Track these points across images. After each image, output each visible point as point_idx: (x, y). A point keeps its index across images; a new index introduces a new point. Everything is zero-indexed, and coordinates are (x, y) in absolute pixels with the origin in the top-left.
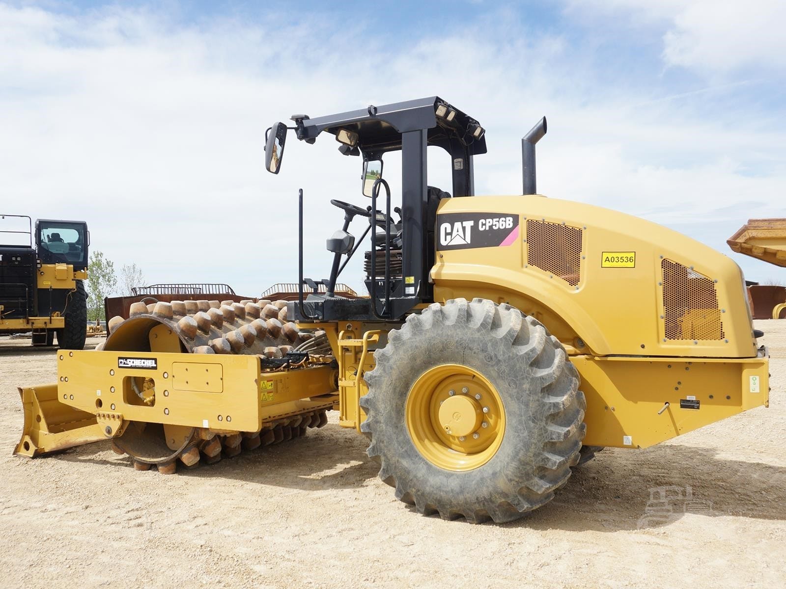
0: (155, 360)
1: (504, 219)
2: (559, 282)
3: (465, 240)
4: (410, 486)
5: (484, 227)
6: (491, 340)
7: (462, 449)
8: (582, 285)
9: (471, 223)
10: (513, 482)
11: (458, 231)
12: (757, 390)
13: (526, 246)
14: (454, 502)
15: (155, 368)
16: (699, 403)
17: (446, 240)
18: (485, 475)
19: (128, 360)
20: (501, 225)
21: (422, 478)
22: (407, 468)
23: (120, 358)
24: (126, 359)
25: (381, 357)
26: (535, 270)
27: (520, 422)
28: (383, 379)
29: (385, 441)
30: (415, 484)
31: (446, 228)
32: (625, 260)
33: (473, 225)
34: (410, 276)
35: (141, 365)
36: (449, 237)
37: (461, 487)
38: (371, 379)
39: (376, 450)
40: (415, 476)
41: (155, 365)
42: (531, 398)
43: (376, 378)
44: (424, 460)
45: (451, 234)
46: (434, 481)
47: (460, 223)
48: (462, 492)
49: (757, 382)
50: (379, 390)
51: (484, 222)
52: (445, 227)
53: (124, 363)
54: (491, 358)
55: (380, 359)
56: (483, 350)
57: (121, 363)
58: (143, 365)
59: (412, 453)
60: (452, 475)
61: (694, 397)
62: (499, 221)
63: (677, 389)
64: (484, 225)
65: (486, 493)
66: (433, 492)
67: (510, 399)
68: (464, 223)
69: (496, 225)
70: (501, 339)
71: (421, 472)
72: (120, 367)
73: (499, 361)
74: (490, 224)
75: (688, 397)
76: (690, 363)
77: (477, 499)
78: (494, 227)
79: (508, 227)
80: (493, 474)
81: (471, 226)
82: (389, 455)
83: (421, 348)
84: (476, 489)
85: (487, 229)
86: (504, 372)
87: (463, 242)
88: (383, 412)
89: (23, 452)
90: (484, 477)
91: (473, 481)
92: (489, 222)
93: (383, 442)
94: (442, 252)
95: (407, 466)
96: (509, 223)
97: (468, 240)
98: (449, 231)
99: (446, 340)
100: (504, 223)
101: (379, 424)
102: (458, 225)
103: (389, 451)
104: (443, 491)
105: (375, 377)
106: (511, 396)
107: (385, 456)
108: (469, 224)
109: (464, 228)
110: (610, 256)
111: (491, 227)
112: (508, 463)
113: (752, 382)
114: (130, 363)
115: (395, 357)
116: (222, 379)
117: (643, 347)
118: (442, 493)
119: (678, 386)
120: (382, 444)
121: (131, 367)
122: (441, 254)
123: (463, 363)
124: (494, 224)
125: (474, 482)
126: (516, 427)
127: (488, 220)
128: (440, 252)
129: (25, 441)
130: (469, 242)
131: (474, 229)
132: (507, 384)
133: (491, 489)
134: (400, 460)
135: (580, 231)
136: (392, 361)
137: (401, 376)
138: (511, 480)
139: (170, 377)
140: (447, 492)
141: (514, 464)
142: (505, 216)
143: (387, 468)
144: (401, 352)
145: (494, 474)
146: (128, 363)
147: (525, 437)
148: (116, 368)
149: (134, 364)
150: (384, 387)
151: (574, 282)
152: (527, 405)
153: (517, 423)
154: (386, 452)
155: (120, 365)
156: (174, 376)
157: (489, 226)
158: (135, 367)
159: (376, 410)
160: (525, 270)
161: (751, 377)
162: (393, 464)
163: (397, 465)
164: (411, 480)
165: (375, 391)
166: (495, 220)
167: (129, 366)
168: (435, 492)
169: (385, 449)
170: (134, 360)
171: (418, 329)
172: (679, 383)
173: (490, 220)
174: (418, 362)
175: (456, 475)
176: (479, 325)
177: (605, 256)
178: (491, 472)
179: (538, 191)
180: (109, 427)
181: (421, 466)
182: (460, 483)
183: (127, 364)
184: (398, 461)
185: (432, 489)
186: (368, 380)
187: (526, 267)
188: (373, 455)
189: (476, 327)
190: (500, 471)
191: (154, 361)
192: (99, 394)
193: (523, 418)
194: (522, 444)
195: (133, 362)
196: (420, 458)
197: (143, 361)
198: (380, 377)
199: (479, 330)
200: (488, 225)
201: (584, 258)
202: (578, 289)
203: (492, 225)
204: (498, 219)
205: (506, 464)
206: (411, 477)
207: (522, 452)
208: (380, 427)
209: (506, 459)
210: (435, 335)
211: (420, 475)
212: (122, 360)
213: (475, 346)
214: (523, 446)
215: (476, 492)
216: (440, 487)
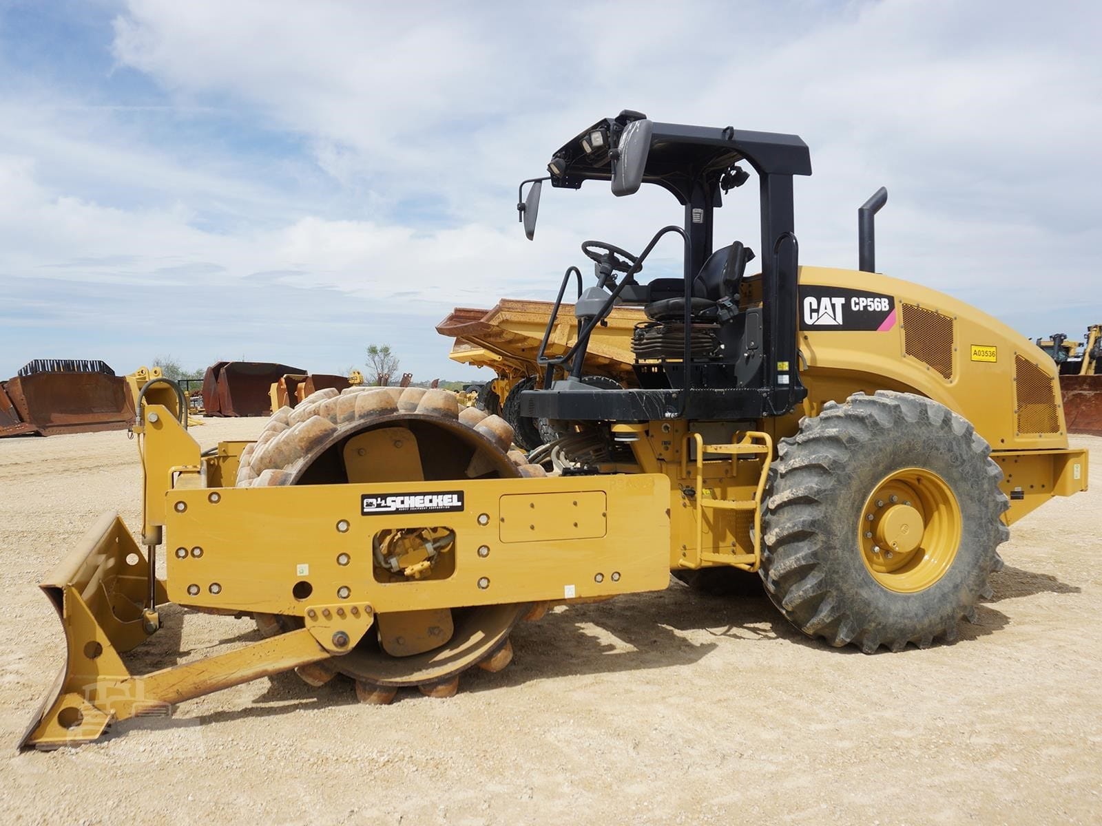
0: (461, 495)
1: (879, 300)
2: (934, 374)
3: (835, 319)
4: (869, 621)
5: (857, 306)
6: (954, 439)
7: (883, 568)
8: (956, 379)
9: (842, 300)
10: (973, 592)
11: (826, 309)
12: (1079, 478)
13: (903, 332)
14: (919, 627)
15: (460, 509)
16: (1023, 494)
17: (811, 318)
18: (946, 590)
19: (389, 499)
20: (876, 306)
21: (883, 609)
22: (867, 599)
23: (364, 497)
24: (384, 497)
25: (832, 465)
26: (911, 360)
27: (980, 526)
28: (837, 492)
29: (840, 571)
30: (876, 617)
31: (811, 303)
32: (989, 353)
33: (844, 302)
34: (783, 360)
35: (423, 505)
36: (815, 315)
37: (924, 609)
38: (818, 494)
39: (824, 585)
40: (876, 608)
41: (460, 504)
42: (990, 499)
43: (827, 493)
44: (879, 587)
45: (817, 311)
46: (896, 608)
47: (828, 299)
48: (926, 614)
49: (1079, 469)
50: (832, 508)
51: (857, 301)
52: (809, 301)
53: (379, 506)
54: (957, 458)
55: (831, 467)
56: (949, 450)
57: (370, 505)
58: (427, 504)
59: (868, 582)
60: (909, 598)
61: (1020, 488)
62: (873, 302)
63: (1008, 481)
64: (858, 304)
65: (950, 611)
66: (896, 621)
67: (970, 501)
68: (833, 299)
69: (870, 306)
70: (962, 437)
71: (882, 602)
72: (364, 514)
73: (964, 461)
74: (865, 304)
75: (1016, 488)
76: (1018, 456)
77: (941, 618)
78: (869, 308)
79: (884, 309)
80: (954, 588)
81: (842, 304)
82: (845, 587)
83: (886, 449)
84: (940, 607)
85: (862, 309)
86: (968, 473)
87: (833, 323)
88: (839, 535)
89: (54, 732)
90: (946, 592)
91: (934, 599)
92: (863, 302)
93: (838, 572)
94: (806, 333)
95: (866, 597)
96: (883, 305)
97: (840, 320)
98: (815, 306)
99: (913, 440)
100: (879, 304)
101: (833, 550)
102: (825, 301)
103: (846, 582)
104: (907, 618)
105: (825, 490)
106: (972, 499)
107: (838, 590)
108: (839, 301)
109: (833, 306)
110: (978, 349)
111: (865, 307)
112: (969, 572)
113: (1075, 468)
114: (393, 504)
115: (853, 464)
116: (604, 515)
117: (1003, 441)
118: (906, 621)
119: (1010, 479)
120: (835, 576)
121: (397, 512)
122: (806, 334)
123: (924, 465)
124: (869, 304)
125: (935, 601)
126: (975, 532)
127: (861, 299)
128: (805, 332)
129: (63, 707)
130: (841, 323)
131: (846, 307)
132: (970, 486)
133: (954, 605)
134: (858, 591)
135: (951, 322)
136: (849, 469)
137: (861, 486)
138: (971, 590)
139: (494, 521)
140: (911, 618)
141: (974, 573)
142: (880, 296)
143: (839, 604)
144: (861, 457)
145: (956, 587)
146: (388, 504)
147: (984, 541)
148: (354, 516)
149: (406, 505)
150: (840, 503)
151: (947, 375)
152: (987, 507)
153: (977, 527)
154: (840, 584)
155: (365, 510)
156: (503, 520)
157: (864, 307)
158: (409, 511)
159: (829, 533)
160: (904, 359)
161: (1075, 465)
162: (849, 598)
163: (855, 597)
164: (872, 613)
165: (827, 509)
166: (869, 299)
167: (393, 509)
168: (899, 621)
169: (840, 580)
170: (406, 498)
171: (878, 428)
172: (1010, 476)
173: (864, 299)
174: (881, 467)
175: (913, 596)
176: (941, 421)
177: (974, 348)
178: (951, 585)
179: (877, 270)
180: (343, 633)
181: (878, 594)
182: (921, 604)
183: (386, 507)
184: (857, 593)
185: (896, 618)
186: (815, 496)
187: (905, 357)
188: (820, 592)
189: (938, 424)
190: (961, 583)
191: (455, 497)
192: (303, 572)
193: (984, 521)
194: (982, 549)
195: (403, 502)
196: (876, 585)
197: (428, 498)
198: (833, 490)
199: (942, 428)
200: (862, 305)
201: (956, 350)
202: (951, 382)
203: (867, 306)
204: (872, 299)
205: (966, 573)
206: (872, 609)
207: (982, 557)
208: (834, 555)
209: (967, 568)
210: (900, 434)
211: (881, 605)
212: (374, 501)
213: (941, 446)
214: (983, 551)
215: (940, 611)
216: (903, 614)
